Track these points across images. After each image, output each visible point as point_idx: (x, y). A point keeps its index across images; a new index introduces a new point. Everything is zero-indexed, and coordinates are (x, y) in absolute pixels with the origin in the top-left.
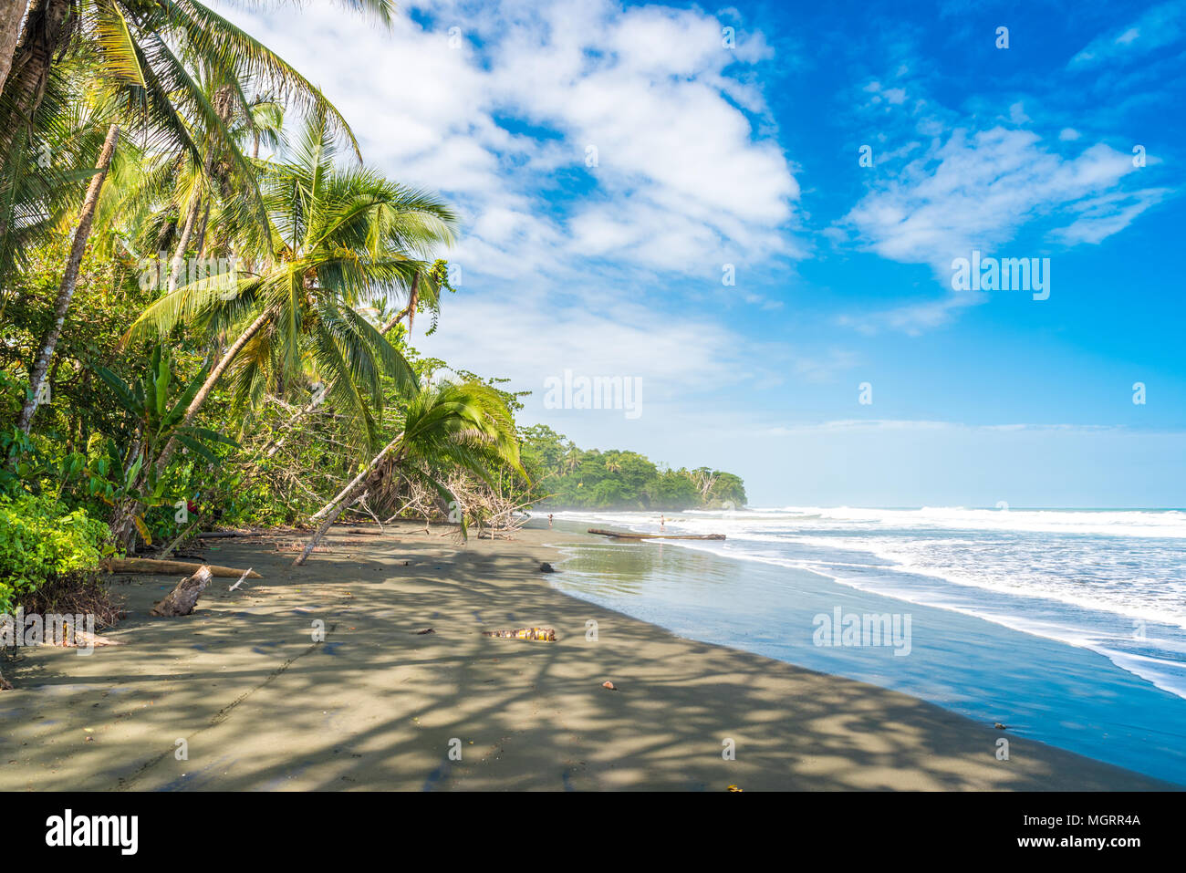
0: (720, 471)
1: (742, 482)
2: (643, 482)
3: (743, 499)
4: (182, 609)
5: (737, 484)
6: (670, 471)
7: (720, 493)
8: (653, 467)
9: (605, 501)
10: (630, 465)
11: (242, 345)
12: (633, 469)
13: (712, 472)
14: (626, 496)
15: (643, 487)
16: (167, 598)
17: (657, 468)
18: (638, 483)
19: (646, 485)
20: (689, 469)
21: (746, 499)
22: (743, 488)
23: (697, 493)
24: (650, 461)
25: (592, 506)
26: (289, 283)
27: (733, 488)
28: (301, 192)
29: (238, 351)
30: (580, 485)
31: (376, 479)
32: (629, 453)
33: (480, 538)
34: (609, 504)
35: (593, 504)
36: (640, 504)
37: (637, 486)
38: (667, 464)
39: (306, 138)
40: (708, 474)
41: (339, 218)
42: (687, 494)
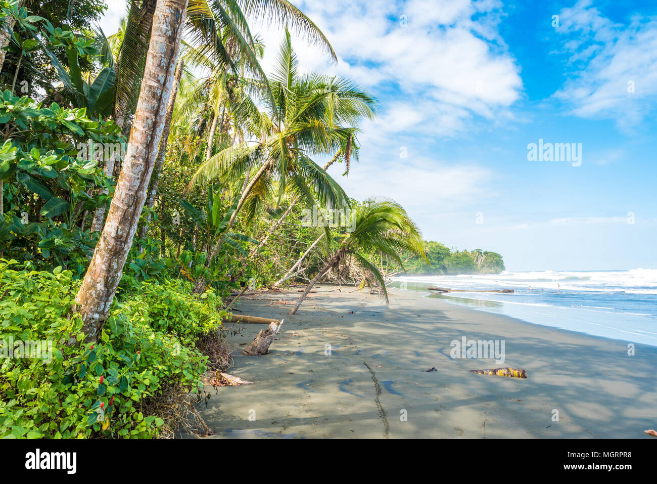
0: (488, 251)
1: (502, 257)
2: (443, 259)
3: (503, 268)
4: (263, 351)
5: (498, 258)
6: (458, 252)
7: (488, 264)
8: (448, 250)
9: (421, 269)
10: (434, 249)
11: (254, 185)
12: (437, 251)
13: (483, 252)
14: (432, 267)
15: (443, 261)
16: (252, 343)
17: (450, 251)
18: (439, 259)
19: (444, 260)
20: (469, 251)
21: (504, 267)
22: (502, 261)
23: (475, 264)
24: (446, 246)
25: (413, 273)
26: (280, 144)
27: (497, 262)
28: (284, 89)
29: (251, 188)
30: (406, 261)
31: (336, 261)
32: (433, 242)
33: (371, 294)
34: (423, 272)
35: (414, 272)
36: (441, 271)
37: (439, 261)
38: (456, 248)
39: (282, 60)
40: (481, 253)
41: (306, 104)
42: (469, 265)
